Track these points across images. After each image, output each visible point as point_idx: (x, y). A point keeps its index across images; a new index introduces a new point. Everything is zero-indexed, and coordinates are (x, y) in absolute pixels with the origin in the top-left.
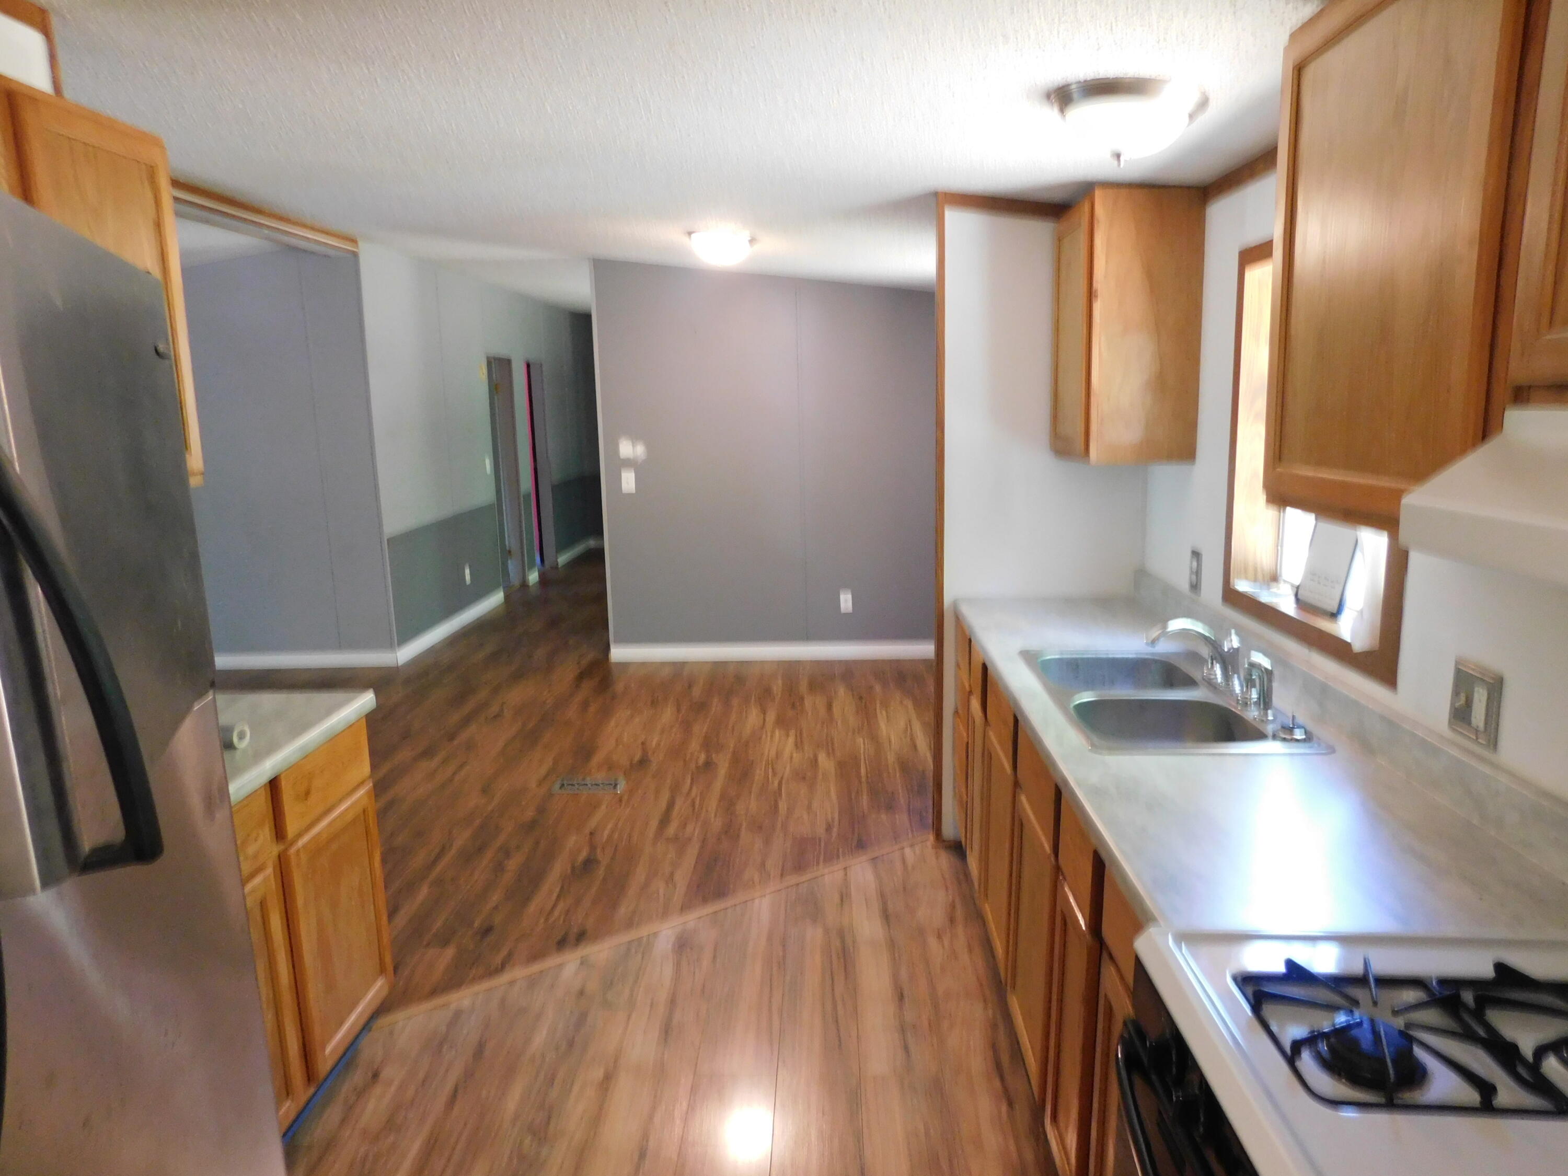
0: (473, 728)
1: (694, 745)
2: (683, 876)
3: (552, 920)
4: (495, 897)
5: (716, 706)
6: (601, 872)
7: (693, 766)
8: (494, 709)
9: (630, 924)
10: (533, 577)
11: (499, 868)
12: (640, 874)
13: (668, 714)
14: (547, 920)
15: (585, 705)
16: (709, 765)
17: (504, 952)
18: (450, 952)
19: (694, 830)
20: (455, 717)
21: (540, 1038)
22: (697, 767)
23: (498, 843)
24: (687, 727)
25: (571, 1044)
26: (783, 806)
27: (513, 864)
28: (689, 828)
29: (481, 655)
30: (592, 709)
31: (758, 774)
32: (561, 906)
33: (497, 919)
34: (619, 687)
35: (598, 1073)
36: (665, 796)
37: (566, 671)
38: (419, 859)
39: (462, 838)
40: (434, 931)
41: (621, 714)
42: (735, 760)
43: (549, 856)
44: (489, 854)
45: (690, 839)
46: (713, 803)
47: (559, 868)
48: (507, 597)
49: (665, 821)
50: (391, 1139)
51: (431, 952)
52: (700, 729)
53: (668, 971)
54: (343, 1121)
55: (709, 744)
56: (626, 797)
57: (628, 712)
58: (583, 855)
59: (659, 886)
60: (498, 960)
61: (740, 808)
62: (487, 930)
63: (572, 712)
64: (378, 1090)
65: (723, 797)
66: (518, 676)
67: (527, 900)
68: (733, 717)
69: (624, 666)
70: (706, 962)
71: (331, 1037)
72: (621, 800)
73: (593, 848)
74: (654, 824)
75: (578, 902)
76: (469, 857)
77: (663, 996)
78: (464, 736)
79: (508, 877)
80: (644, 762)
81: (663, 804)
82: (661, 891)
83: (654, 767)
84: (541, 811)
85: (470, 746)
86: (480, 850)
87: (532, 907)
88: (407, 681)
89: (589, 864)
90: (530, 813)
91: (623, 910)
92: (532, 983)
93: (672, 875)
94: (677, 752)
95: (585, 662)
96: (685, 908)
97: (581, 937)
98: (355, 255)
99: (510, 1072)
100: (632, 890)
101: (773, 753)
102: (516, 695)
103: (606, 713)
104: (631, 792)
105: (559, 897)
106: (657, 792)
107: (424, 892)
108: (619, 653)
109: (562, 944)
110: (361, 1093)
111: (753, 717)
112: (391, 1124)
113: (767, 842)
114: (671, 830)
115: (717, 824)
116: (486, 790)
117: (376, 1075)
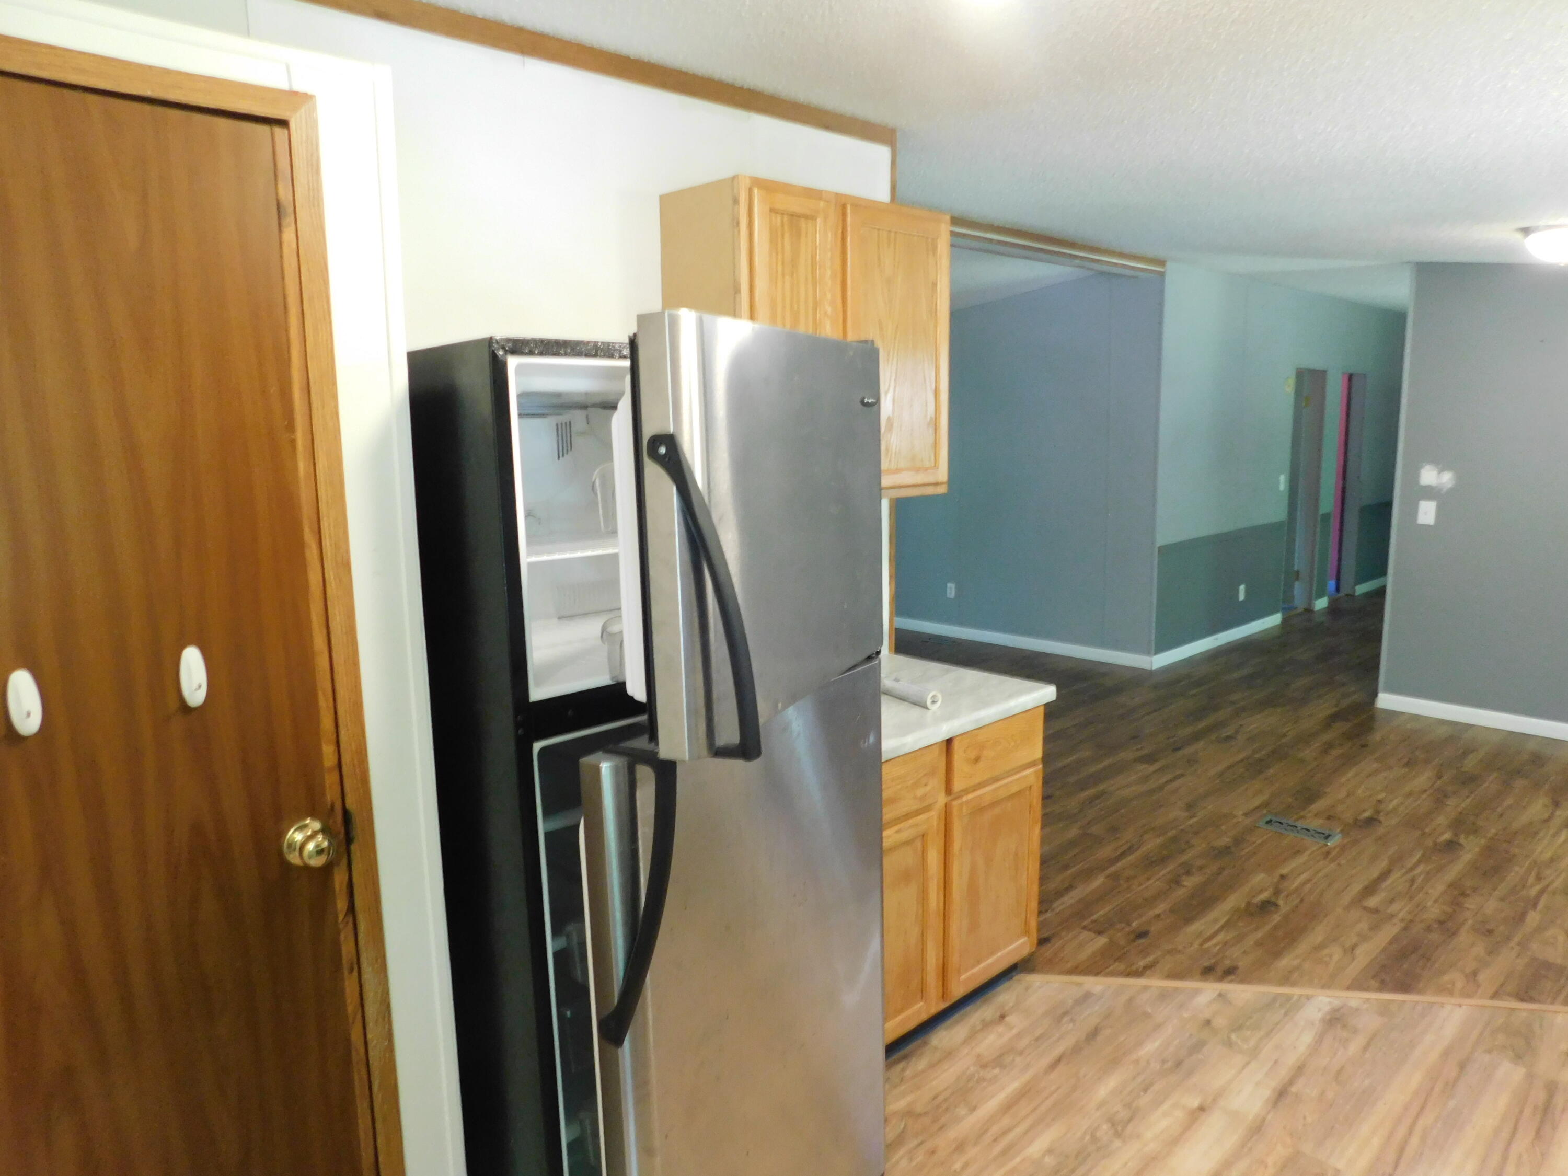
0: (1201, 744)
1: (1442, 820)
2: (1367, 953)
3: (1206, 946)
4: (1161, 907)
5: (1490, 784)
6: (1276, 918)
7: (1429, 843)
8: (1228, 731)
9: (1286, 979)
10: (1321, 604)
11: (1176, 881)
12: (1318, 935)
13: (1423, 779)
14: (1201, 945)
15: (1328, 747)
16: (1451, 846)
17: (1150, 959)
18: (1102, 941)
19: (1401, 909)
20: (1188, 731)
21: (1151, 1047)
22: (1436, 844)
23: (1184, 858)
24: (1440, 798)
25: (1178, 1064)
26: (1533, 918)
27: (1190, 882)
28: (1394, 908)
29: (1236, 675)
30: (1336, 752)
31: (1514, 874)
32: (1220, 937)
33: (1153, 929)
34: (1377, 736)
35: (1194, 1102)
36: (1383, 864)
37: (1323, 707)
38: (1106, 851)
39: (1152, 844)
40: (1095, 917)
41: (1368, 765)
42: (1489, 850)
43: (1229, 887)
44: (1171, 866)
45: (1392, 916)
46: (1438, 888)
47: (1234, 901)
48: (1285, 621)
49: (1370, 890)
50: (997, 1071)
51: (1085, 935)
52: (1456, 804)
53: (1307, 1038)
54: (965, 1042)
55: (1459, 824)
56: (1334, 853)
57: (1375, 765)
58: (1264, 896)
59: (1336, 952)
60: (1142, 963)
61: (1471, 904)
62: (1142, 934)
63: (1308, 753)
64: (1001, 1029)
65: (1452, 885)
66: (1269, 703)
67: (1188, 920)
68: (1509, 801)
69: (1393, 714)
70: (1354, 1047)
71: (967, 970)
72: (1328, 853)
73: (1277, 892)
74: (1357, 888)
75: (1239, 939)
76: (1151, 863)
77: (1291, 1059)
78: (1188, 750)
79: (1180, 893)
80: (1371, 822)
81: (1375, 873)
82: (1336, 957)
83: (1381, 830)
84: (1238, 841)
85: (1191, 761)
86: (1163, 860)
87: (1195, 927)
88: (1156, 687)
89: (1267, 906)
90: (1225, 840)
91: (1285, 962)
92: (1164, 996)
93: (1353, 948)
94: (1414, 822)
95: (1345, 703)
96: (1357, 985)
97: (1229, 973)
98: (1162, 274)
99: (1114, 1062)
100: (1303, 947)
101: (1548, 855)
102: (1256, 723)
103: (1348, 761)
104: (1343, 848)
105: (1222, 928)
106: (1374, 858)
107: (1099, 881)
108: (1386, 701)
109: (1208, 972)
110: (987, 1025)
111: (1537, 808)
112: (999, 1060)
113: (1492, 952)
114: (1372, 902)
115: (1434, 912)
116: (1190, 807)
117: (1003, 1017)
